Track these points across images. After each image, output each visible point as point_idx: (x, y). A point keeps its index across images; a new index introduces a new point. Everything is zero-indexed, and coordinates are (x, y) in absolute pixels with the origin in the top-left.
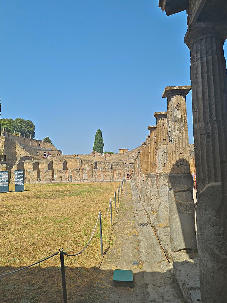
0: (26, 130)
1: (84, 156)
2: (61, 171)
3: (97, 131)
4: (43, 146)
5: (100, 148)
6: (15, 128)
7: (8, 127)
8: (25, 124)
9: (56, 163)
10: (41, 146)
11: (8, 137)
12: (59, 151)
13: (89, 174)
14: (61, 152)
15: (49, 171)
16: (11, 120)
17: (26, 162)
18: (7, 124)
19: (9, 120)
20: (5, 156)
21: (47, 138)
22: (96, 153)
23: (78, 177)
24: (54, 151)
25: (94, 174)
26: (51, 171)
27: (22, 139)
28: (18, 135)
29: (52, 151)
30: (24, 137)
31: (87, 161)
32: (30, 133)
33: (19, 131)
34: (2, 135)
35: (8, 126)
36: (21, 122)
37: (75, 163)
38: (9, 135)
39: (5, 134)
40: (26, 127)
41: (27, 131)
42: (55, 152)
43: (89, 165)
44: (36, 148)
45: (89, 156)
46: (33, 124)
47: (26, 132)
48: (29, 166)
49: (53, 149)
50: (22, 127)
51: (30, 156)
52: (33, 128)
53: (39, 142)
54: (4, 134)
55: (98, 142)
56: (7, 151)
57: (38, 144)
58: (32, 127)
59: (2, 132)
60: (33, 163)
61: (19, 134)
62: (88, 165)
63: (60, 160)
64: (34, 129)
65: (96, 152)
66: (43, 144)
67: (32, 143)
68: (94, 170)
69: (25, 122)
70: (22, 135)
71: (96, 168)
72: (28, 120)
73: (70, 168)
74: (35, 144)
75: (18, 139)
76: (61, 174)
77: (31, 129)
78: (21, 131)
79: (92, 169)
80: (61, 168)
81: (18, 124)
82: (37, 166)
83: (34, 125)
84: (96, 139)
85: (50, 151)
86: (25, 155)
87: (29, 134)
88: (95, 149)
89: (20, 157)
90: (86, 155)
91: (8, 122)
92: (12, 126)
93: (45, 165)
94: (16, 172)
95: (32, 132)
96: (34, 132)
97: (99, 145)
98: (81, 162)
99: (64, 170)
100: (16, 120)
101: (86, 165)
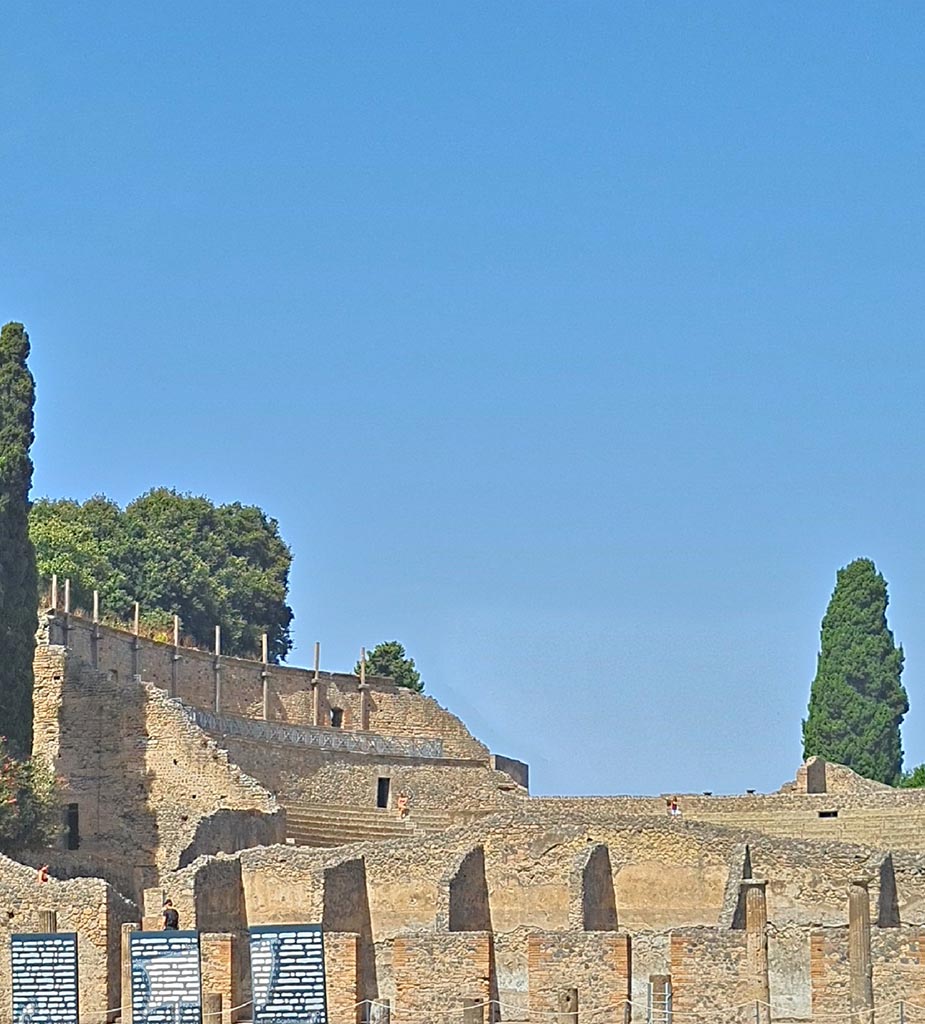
0: (224, 591)
1: (725, 804)
2: (564, 944)
3: (840, 574)
4: (366, 725)
5: (871, 735)
6: (133, 577)
7: (85, 572)
8: (216, 541)
9: (512, 865)
10: (351, 723)
11: (87, 657)
12: (502, 763)
13: (821, 973)
14: (521, 771)
15: (460, 936)
16: (100, 506)
17: (259, 864)
18: (73, 550)
19: (89, 510)
20: (72, 815)
21: (384, 652)
22: (841, 781)
23: (721, 999)
24: (457, 763)
25: (881, 973)
26: (476, 936)
27: (195, 666)
28: (161, 637)
29: (447, 762)
30: (213, 649)
31: (800, 854)
32: (252, 616)
33: (165, 603)
34: (42, 634)
35: (78, 558)
36: (181, 520)
37: (690, 872)
38: (94, 639)
39: (65, 630)
40: (219, 566)
41: (231, 598)
42: (472, 772)
43: (825, 885)
44: (308, 740)
45: (777, 804)
46: (273, 534)
47: (223, 611)
48: (284, 891)
49: (454, 749)
50: (187, 569)
51: (271, 807)
52: (272, 572)
53: (333, 692)
54: (61, 629)
55: (850, 679)
56: (89, 772)
57: (323, 703)
58: (266, 563)
59: (43, 617)
60: (319, 865)
61: (167, 629)
62: (814, 883)
63: (547, 844)
64: (283, 577)
65: (840, 770)
66: (369, 706)
67: (274, 701)
68: (880, 937)
69: (208, 521)
70: (197, 628)
71: (890, 916)
72: (237, 505)
73: (647, 916)
74: (297, 705)
75: (166, 668)
76: (571, 971)
77: (263, 579)
78: (178, 599)
79: (860, 921)
80: (559, 912)
81: (162, 544)
82: (355, 896)
83: (282, 549)
84: (827, 652)
85: (427, 762)
86: (234, 801)
87: (242, 622)
88: (818, 740)
89: (194, 820)
90: (751, 801)
91: (79, 527)
92: (115, 561)
93: (416, 886)
94: (266, 946)
95: (267, 601)
96: (288, 602)
97: (862, 705)
98: (747, 863)
99: (591, 935)
100: (142, 508)
101: (792, 891)
